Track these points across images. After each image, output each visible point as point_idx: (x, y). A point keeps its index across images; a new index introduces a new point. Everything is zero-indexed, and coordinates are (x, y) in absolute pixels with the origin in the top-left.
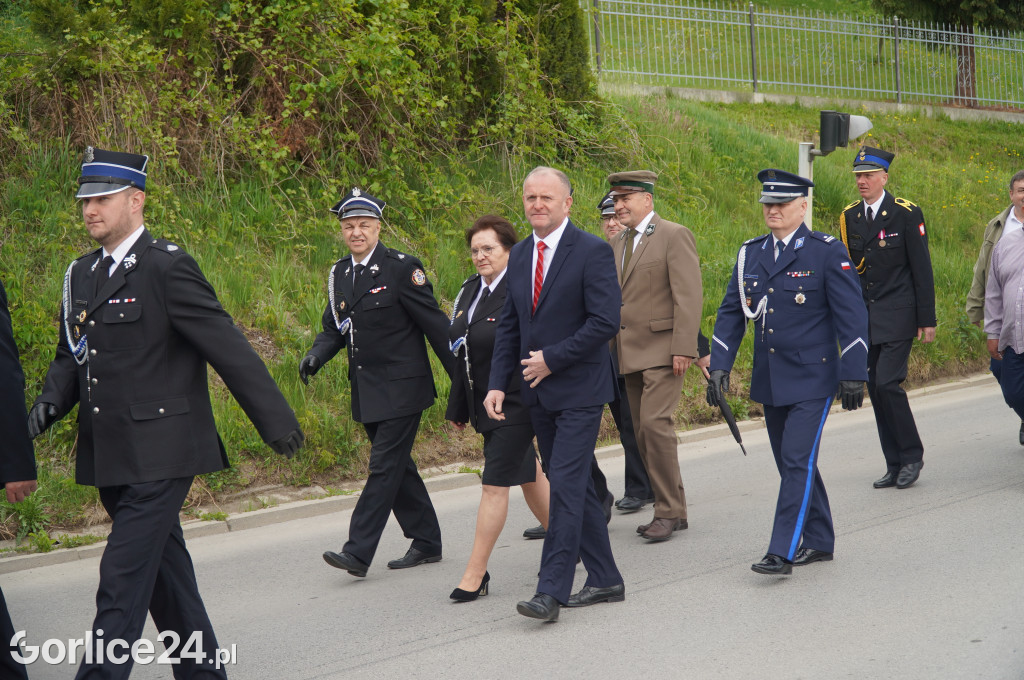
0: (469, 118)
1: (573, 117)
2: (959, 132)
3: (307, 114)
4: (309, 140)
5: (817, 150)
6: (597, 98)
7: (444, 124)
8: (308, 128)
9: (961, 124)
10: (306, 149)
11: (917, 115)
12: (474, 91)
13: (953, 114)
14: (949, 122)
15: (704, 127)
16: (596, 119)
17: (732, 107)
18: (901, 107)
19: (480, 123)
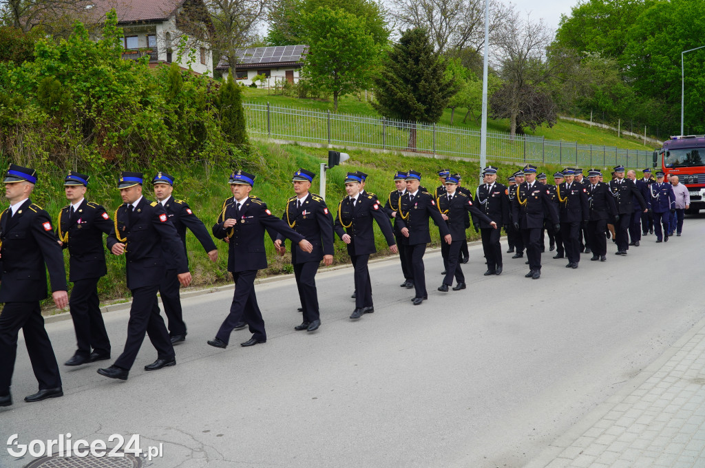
0: (191, 150)
1: (236, 150)
2: (406, 161)
3: (114, 145)
4: (117, 156)
5: (327, 167)
6: (248, 144)
7: (179, 151)
8: (118, 150)
9: (408, 158)
10: (117, 159)
11: (391, 154)
12: (195, 139)
13: (405, 154)
14: (403, 157)
15: (295, 156)
16: (247, 151)
17: (320, 149)
18: (385, 151)
19: (195, 152)
